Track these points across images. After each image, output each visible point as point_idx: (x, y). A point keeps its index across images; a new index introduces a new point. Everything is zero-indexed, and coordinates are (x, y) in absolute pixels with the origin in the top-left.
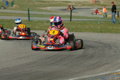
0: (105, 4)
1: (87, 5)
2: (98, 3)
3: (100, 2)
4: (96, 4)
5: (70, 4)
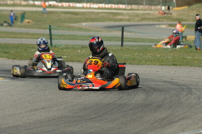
0: (180, 17)
1: (149, 19)
2: (169, 15)
3: (171, 14)
5: (120, 17)
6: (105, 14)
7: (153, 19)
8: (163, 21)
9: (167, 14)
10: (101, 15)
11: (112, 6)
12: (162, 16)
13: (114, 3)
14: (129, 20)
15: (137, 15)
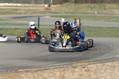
0: (57, 11)
1: (38, 13)
2: (49, 10)
3: (51, 9)
4: (47, 12)
5: (19, 11)
6: (9, 10)
7: (40, 13)
8: (46, 14)
9: (49, 9)
10: (7, 10)
11: (12, 5)
12: (45, 11)
13: (14, 3)
14: (25, 13)
15: (30, 10)
